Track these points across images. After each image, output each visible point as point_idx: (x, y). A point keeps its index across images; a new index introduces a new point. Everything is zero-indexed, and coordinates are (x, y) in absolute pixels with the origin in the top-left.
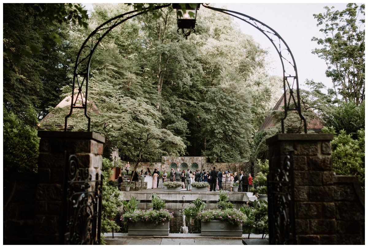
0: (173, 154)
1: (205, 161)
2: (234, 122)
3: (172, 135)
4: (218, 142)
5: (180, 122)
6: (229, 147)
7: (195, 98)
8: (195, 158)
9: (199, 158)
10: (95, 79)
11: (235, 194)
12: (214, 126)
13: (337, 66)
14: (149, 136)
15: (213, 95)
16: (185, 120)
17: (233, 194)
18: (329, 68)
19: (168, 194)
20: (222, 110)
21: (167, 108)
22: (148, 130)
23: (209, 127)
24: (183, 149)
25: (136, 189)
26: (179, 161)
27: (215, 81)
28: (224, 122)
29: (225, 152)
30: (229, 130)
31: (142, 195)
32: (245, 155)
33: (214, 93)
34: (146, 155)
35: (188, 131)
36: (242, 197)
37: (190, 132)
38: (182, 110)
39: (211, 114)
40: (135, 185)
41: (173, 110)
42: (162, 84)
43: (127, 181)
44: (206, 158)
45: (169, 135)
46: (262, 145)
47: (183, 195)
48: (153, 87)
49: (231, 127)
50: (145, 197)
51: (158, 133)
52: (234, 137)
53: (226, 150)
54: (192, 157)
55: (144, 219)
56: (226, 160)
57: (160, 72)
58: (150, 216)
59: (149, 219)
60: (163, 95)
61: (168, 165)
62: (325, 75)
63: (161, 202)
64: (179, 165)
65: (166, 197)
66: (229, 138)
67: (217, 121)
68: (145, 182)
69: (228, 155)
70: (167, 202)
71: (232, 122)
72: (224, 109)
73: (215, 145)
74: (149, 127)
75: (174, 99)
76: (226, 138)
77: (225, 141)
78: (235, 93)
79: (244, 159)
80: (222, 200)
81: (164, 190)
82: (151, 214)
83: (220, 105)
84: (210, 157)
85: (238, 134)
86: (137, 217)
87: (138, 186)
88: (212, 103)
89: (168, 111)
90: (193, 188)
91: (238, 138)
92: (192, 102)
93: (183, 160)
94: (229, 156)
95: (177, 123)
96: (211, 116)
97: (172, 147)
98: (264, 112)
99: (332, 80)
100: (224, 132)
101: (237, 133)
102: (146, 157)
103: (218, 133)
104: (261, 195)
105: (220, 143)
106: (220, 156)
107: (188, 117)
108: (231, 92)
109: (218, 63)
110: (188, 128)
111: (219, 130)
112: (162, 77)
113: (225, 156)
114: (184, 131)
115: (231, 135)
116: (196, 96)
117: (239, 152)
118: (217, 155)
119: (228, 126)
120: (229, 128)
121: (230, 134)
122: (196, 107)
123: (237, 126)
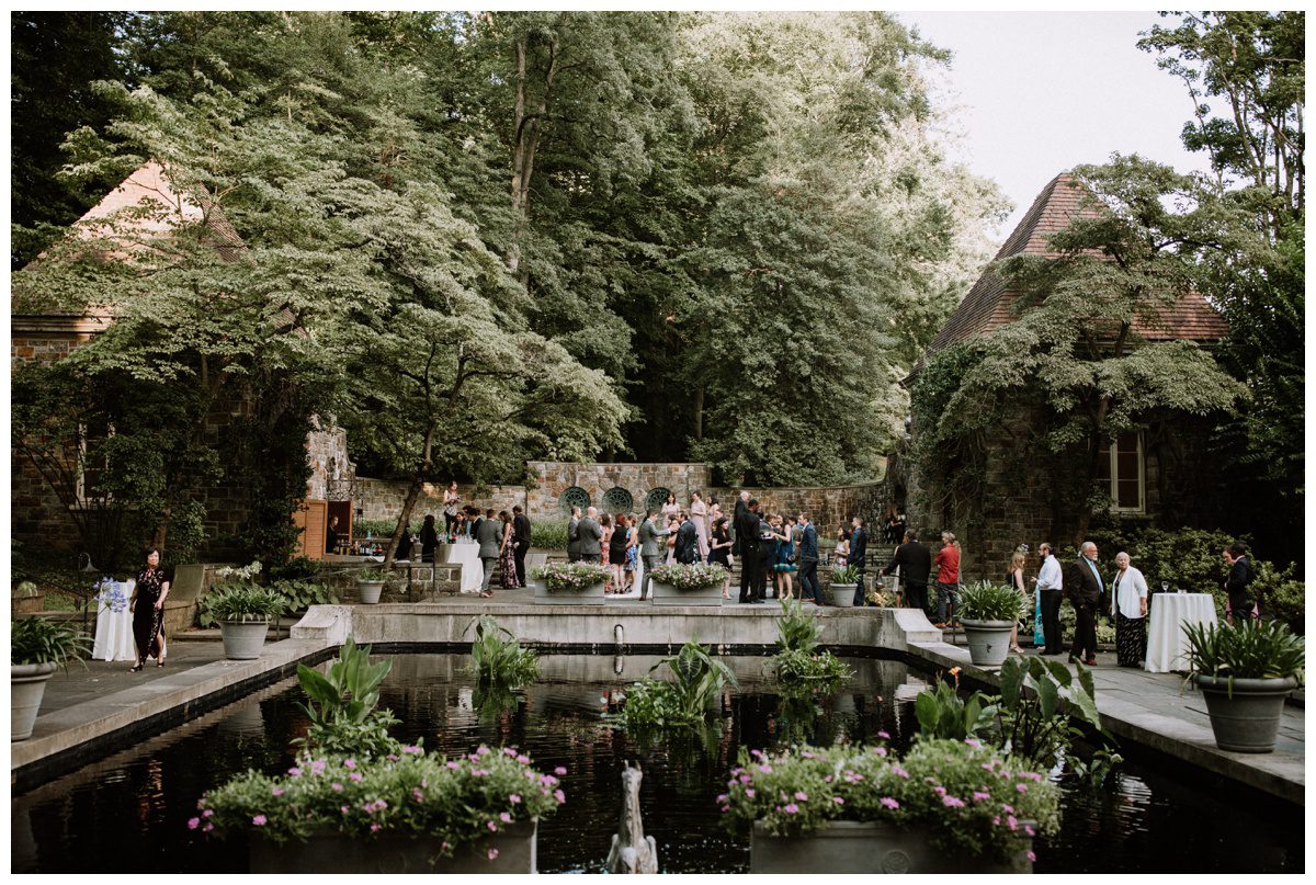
0: (572, 442)
1: (702, 482)
2: (821, 325)
3: (568, 361)
4: (756, 406)
5: (602, 326)
6: (798, 425)
7: (663, 232)
8: (664, 467)
9: (677, 470)
10: (214, 101)
11: (845, 615)
12: (738, 342)
13: (1235, 103)
14: (466, 366)
15: (736, 214)
16: (621, 318)
17: (835, 615)
18: (1203, 110)
19: (551, 615)
20: (775, 273)
21: (551, 268)
22: (459, 335)
23: (718, 345)
24: (614, 422)
25: (413, 595)
26: (596, 479)
27: (742, 168)
28: (781, 323)
29: (782, 443)
30: (801, 356)
31: (434, 620)
32: (863, 456)
33: (739, 205)
34: (454, 449)
35: (635, 363)
36: (875, 628)
37: (642, 366)
38: (609, 279)
39: (730, 292)
40: (409, 575)
41: (574, 274)
42: (530, 171)
43: (375, 561)
44: (706, 469)
45: (553, 361)
46: (962, 401)
47: (616, 621)
48: (493, 178)
49: (807, 344)
50: (450, 629)
51: (506, 351)
52: (820, 385)
53: (788, 438)
54: (651, 465)
55: (353, 819)
56: (786, 478)
57: (519, 121)
58: (397, 796)
59: (389, 820)
60: (531, 213)
61: (555, 495)
62: (1181, 143)
63: (515, 656)
64: (599, 495)
65: (541, 628)
66: (800, 389)
67: (754, 321)
68: (450, 566)
69: (792, 455)
70: (544, 649)
71: (812, 324)
72: (778, 271)
73: (745, 414)
74: (466, 323)
75: (579, 232)
76: (790, 389)
77: (783, 399)
78: (827, 206)
79: (857, 474)
80: (793, 646)
81: (532, 599)
82: (408, 782)
83: (763, 259)
84: (722, 465)
85: (835, 372)
86: (308, 808)
87: (419, 582)
88: (731, 249)
89: (554, 281)
90: (661, 592)
91: (835, 387)
92: (650, 249)
93: (614, 477)
94: (800, 461)
95: (590, 329)
96: (730, 300)
97: (567, 413)
98: (926, 298)
99: (1210, 162)
100: (781, 365)
101: (831, 370)
102: (454, 455)
103: (754, 370)
104: (976, 622)
105: (762, 409)
106: (764, 463)
107: (635, 308)
108: (812, 203)
109: (753, 94)
110: (632, 351)
111: (757, 353)
112: (528, 145)
113: (785, 460)
114: (620, 361)
115: (809, 377)
116: (666, 226)
117: (838, 447)
118: (751, 456)
119: (796, 340)
120: (802, 346)
121: (806, 370)
122: (663, 270)
123: (832, 342)
